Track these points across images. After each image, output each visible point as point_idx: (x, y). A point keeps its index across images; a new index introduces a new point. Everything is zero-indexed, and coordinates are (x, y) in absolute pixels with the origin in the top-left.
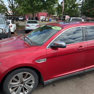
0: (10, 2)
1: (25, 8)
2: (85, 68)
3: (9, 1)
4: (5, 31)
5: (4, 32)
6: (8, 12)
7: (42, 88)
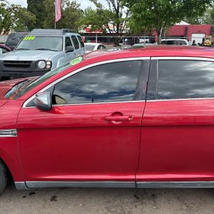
0: (114, 6)
1: (139, 15)
2: (138, 177)
3: (113, 3)
4: (51, 65)
5: (48, 67)
6: (108, 28)
7: (24, 197)
